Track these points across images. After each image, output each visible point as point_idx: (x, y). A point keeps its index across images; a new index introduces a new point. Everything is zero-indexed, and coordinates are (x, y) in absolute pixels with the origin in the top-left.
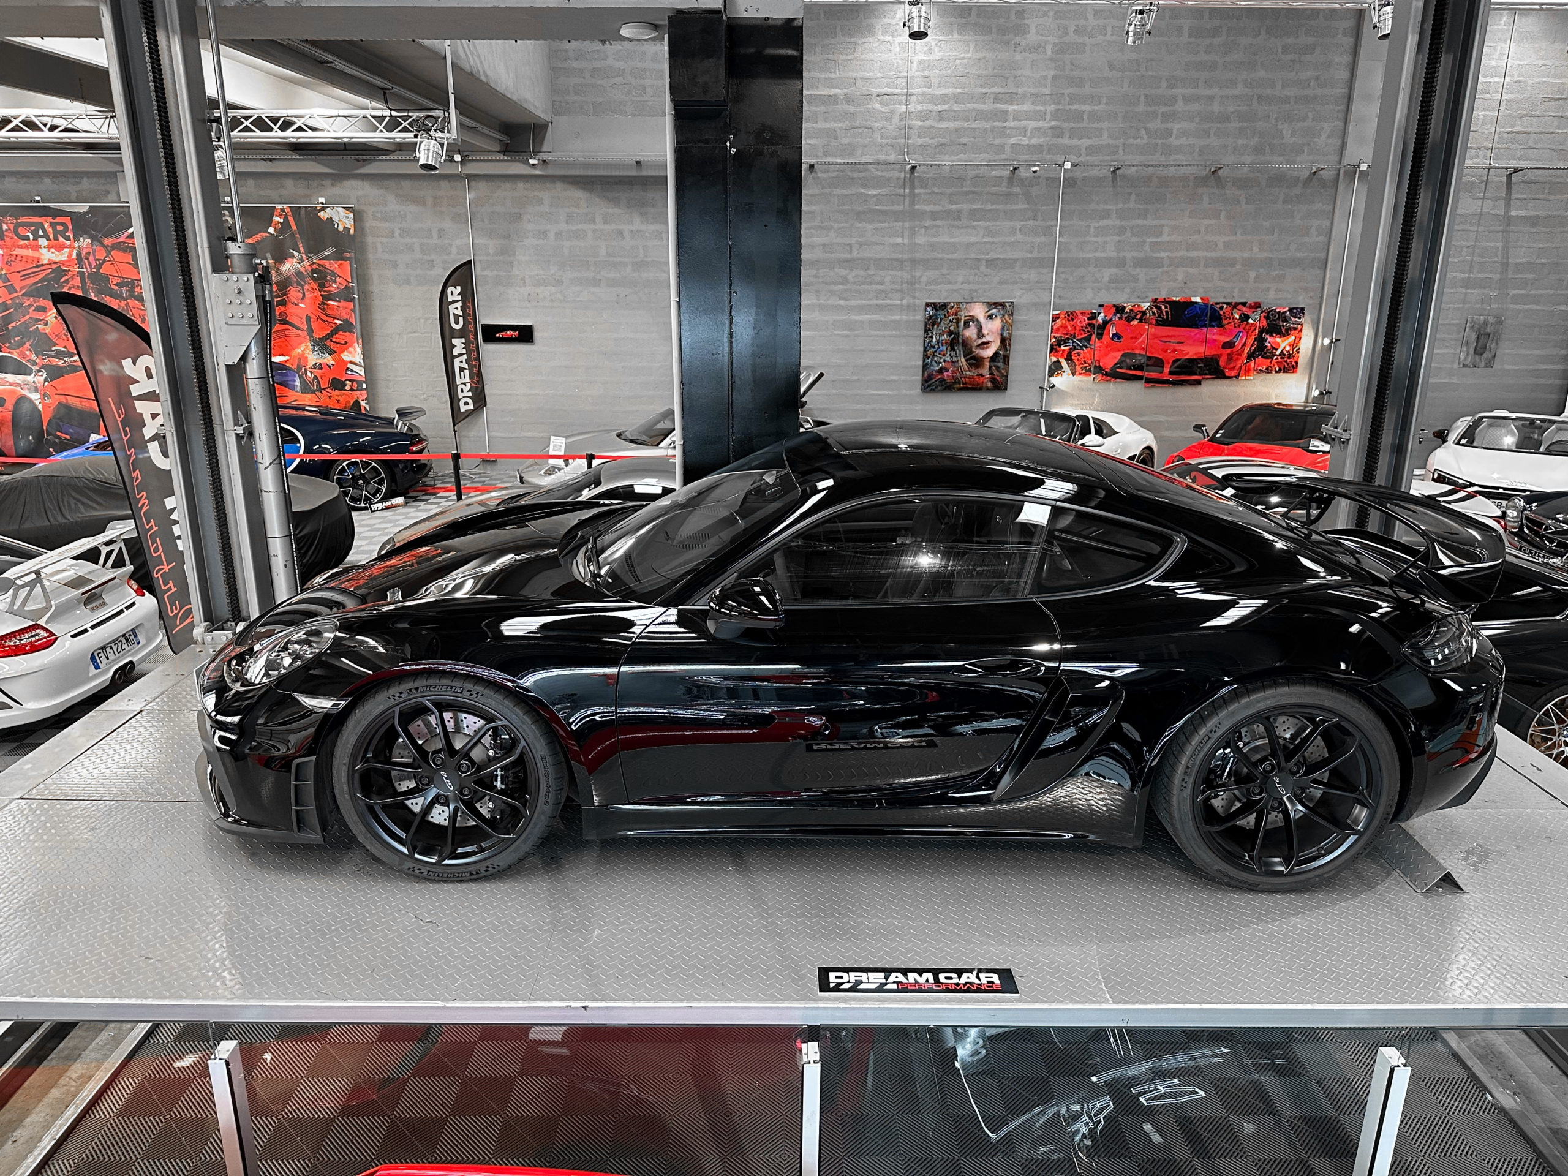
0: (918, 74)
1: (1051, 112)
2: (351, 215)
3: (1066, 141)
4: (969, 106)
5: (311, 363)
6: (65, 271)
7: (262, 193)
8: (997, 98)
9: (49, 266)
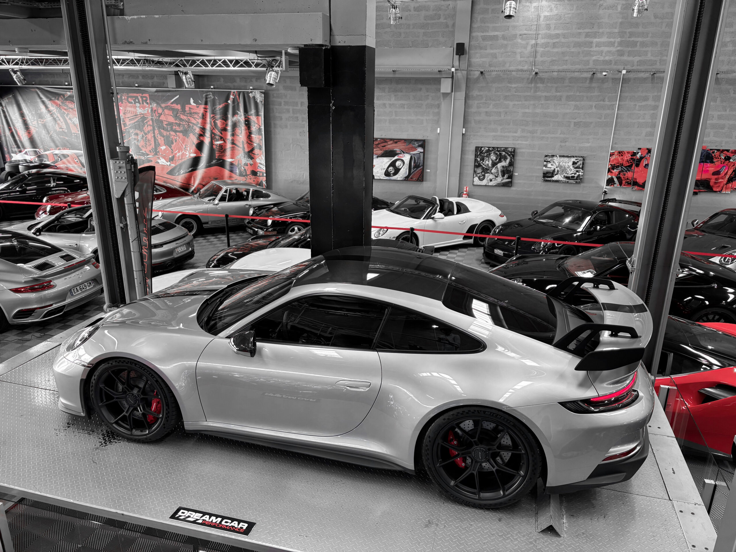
0: (543, 23)
1: (618, 42)
2: (263, 95)
3: (625, 58)
4: (571, 39)
5: (243, 163)
6: (146, 118)
7: (226, 84)
8: (587, 35)
9: (139, 116)
